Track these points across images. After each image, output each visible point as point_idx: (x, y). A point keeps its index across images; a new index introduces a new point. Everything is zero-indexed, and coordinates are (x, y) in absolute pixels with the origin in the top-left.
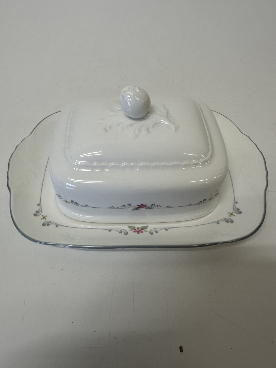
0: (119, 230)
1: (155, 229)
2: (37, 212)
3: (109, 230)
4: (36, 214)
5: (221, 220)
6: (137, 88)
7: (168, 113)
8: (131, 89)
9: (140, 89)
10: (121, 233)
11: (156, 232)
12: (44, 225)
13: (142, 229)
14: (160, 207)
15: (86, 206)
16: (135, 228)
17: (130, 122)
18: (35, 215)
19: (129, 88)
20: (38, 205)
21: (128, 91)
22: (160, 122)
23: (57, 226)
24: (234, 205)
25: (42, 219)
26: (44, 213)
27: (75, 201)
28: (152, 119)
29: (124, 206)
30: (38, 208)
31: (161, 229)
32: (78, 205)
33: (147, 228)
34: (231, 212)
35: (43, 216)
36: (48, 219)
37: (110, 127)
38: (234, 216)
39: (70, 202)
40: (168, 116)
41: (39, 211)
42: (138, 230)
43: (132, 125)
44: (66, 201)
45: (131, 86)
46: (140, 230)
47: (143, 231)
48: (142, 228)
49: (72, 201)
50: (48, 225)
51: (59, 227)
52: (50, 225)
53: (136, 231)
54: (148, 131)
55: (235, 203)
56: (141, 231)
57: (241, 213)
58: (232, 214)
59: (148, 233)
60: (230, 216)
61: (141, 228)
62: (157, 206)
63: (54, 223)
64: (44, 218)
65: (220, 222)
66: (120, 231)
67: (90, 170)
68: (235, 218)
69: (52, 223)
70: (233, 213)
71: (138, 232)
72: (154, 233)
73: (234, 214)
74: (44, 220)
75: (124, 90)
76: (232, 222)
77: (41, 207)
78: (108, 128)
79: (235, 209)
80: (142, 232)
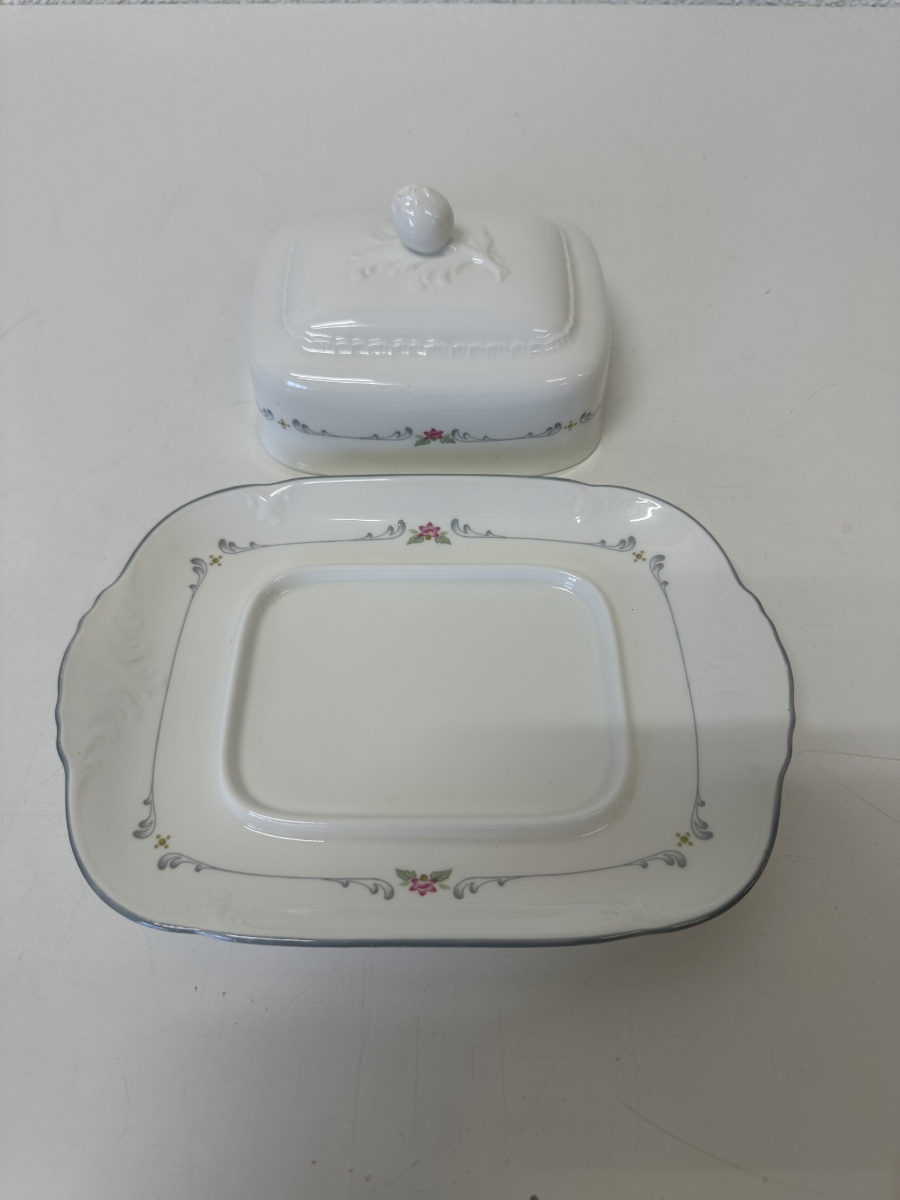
0: (370, 883)
1: (472, 881)
2: (142, 824)
3: (344, 881)
4: (140, 831)
5: (653, 857)
6: (425, 190)
7: (491, 244)
8: (413, 192)
9: (431, 191)
10: (375, 892)
11: (473, 891)
12: (161, 866)
13: (435, 880)
14: (470, 439)
15: (324, 431)
16: (415, 875)
17: (414, 259)
18: (137, 835)
19: (410, 190)
20: (146, 802)
21: (409, 194)
22: (470, 263)
23: (198, 870)
24: (695, 812)
25: (156, 847)
26: (161, 829)
27: (302, 422)
28: (457, 254)
29: (399, 433)
30: (143, 813)
31: (487, 880)
32: (306, 432)
33: (447, 877)
34: (683, 834)
35: (158, 837)
36: (174, 846)
37: (373, 269)
38: (691, 844)
39: (290, 423)
40: (489, 251)
41: (149, 822)
42: (421, 883)
43: (416, 266)
44: (283, 424)
45: (414, 186)
46: (428, 882)
47: (436, 885)
48: (434, 876)
49: (296, 422)
50: (173, 866)
51: (204, 872)
52: (179, 866)
53: (416, 886)
54: (447, 277)
55: (698, 804)
56: (429, 888)
57: (709, 836)
58: (685, 839)
59: (450, 893)
60: (680, 845)
61: (431, 875)
62: (464, 434)
63: (191, 861)
64: (162, 842)
65: (649, 863)
66: (373, 888)
67: (332, 352)
68: (695, 852)
69: (184, 859)
70: (688, 834)
71: (422, 890)
72: (467, 892)
73: (692, 838)
74: (162, 851)
75: (400, 192)
76: (683, 864)
77: (153, 810)
78: (367, 272)
79: (696, 823)
80: (434, 890)
